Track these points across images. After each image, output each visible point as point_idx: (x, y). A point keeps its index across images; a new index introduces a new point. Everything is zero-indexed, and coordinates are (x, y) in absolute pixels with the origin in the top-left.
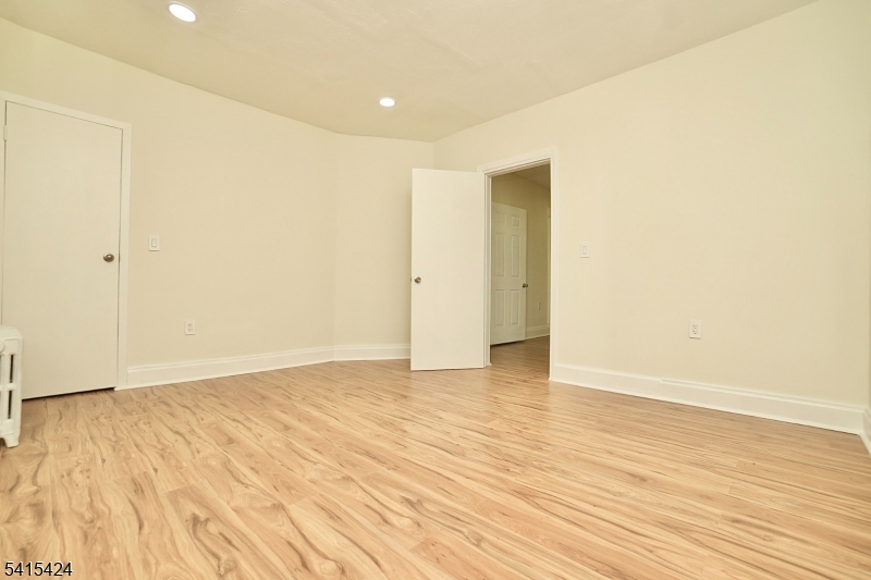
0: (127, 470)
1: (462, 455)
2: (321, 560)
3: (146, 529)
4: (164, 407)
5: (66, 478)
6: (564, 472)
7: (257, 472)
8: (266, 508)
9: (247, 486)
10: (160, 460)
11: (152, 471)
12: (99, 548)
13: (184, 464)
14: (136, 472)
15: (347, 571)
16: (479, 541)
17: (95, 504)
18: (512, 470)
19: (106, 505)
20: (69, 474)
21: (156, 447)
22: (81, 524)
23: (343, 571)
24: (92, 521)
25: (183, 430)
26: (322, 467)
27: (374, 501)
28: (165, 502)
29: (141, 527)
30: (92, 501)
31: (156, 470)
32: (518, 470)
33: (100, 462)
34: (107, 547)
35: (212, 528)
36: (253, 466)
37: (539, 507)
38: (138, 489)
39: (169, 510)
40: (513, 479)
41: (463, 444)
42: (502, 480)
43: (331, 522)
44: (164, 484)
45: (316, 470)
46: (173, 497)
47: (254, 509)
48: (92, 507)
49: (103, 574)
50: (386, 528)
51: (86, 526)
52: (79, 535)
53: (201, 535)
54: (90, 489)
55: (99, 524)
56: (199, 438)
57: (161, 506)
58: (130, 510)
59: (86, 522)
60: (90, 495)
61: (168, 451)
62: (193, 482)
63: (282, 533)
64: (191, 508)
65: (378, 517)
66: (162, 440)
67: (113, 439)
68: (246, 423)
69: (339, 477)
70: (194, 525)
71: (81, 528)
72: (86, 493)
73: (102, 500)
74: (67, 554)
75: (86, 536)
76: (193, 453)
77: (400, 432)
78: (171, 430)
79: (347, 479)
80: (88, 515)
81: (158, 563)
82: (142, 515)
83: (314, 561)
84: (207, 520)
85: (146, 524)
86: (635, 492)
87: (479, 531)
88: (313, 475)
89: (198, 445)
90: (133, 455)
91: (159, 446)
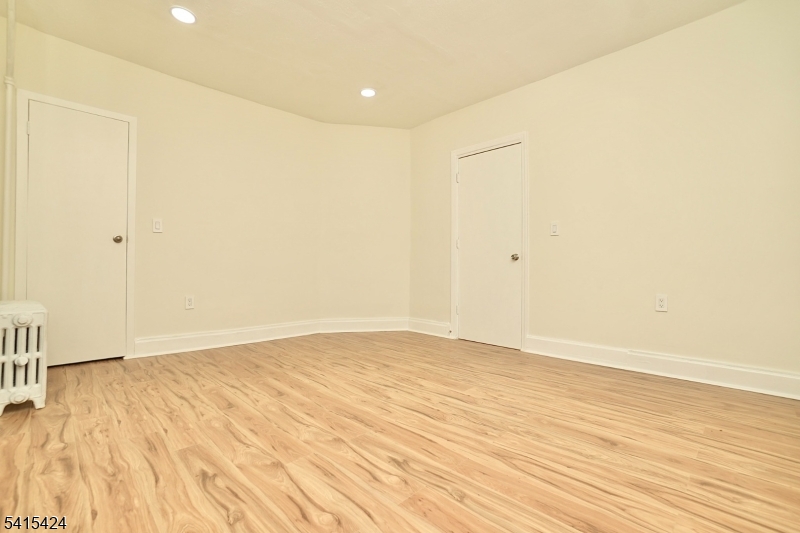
0: (141, 431)
1: (442, 419)
2: (319, 512)
3: (162, 482)
4: (169, 375)
5: (88, 437)
6: (538, 435)
7: (256, 434)
8: (267, 466)
9: (248, 446)
10: (169, 422)
11: (163, 432)
12: (122, 498)
13: (190, 425)
14: (148, 432)
15: (343, 522)
16: (462, 498)
17: (115, 459)
18: (489, 433)
19: (125, 461)
20: (90, 434)
21: (164, 411)
22: (105, 477)
23: (339, 523)
24: (114, 475)
25: (187, 396)
26: (315, 430)
27: (363, 461)
28: (176, 459)
29: (157, 481)
30: (112, 457)
31: (166, 431)
32: (495, 433)
33: (116, 423)
34: (129, 497)
35: (220, 482)
36: (253, 428)
37: (516, 467)
38: (152, 447)
39: (181, 466)
40: (490, 442)
41: (443, 409)
42: (481, 443)
43: (326, 479)
44: (174, 443)
45: (309, 432)
46: (183, 455)
47: (256, 466)
48: (113, 462)
49: (127, 521)
50: (376, 485)
51: (109, 479)
52: (104, 486)
53: (210, 488)
54: (109, 447)
55: (120, 477)
56: (203, 402)
57: (173, 462)
58: (146, 465)
59: (109, 475)
60: (110, 452)
61: (176, 414)
62: (199, 442)
63: (283, 488)
64: (199, 465)
65: (368, 475)
66: (169, 404)
67: (126, 403)
68: (242, 389)
69: (330, 439)
70: (204, 481)
71: (106, 480)
72: (107, 450)
73: (121, 456)
74: (96, 502)
75: (110, 488)
76: (197, 416)
77: (384, 399)
78: (177, 395)
79: (338, 440)
80: (110, 470)
81: (174, 513)
82: (157, 470)
83: (313, 513)
84: (215, 475)
85: (161, 478)
86: (606, 455)
87: (461, 488)
88: (306, 436)
89: (202, 409)
90: (145, 417)
91: (167, 410)
